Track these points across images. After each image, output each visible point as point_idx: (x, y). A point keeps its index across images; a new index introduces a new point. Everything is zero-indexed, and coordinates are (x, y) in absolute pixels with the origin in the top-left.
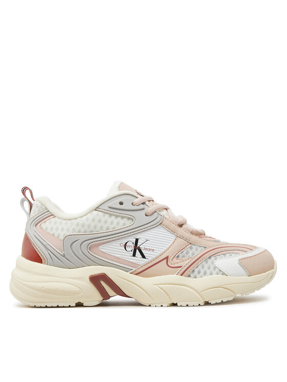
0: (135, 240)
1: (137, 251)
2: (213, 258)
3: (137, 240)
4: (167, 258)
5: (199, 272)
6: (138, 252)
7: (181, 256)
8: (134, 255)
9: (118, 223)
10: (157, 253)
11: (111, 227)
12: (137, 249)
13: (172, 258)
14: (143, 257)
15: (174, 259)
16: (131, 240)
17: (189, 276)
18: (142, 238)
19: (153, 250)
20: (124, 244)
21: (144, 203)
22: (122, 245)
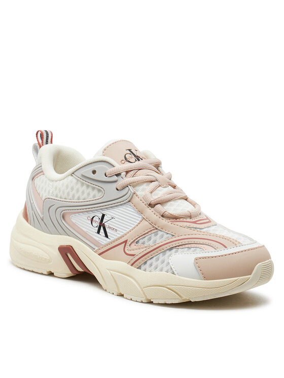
0: (101, 216)
1: (102, 228)
2: (174, 250)
3: (103, 216)
4: (126, 242)
5: (151, 265)
6: (102, 230)
7: (141, 241)
8: (98, 232)
9: (89, 194)
10: (119, 234)
11: (82, 197)
12: (102, 225)
13: (130, 243)
14: (106, 236)
15: (133, 244)
16: (97, 214)
17: (139, 268)
18: (109, 214)
19: (116, 230)
20: (91, 217)
21: (118, 175)
22: (89, 218)
